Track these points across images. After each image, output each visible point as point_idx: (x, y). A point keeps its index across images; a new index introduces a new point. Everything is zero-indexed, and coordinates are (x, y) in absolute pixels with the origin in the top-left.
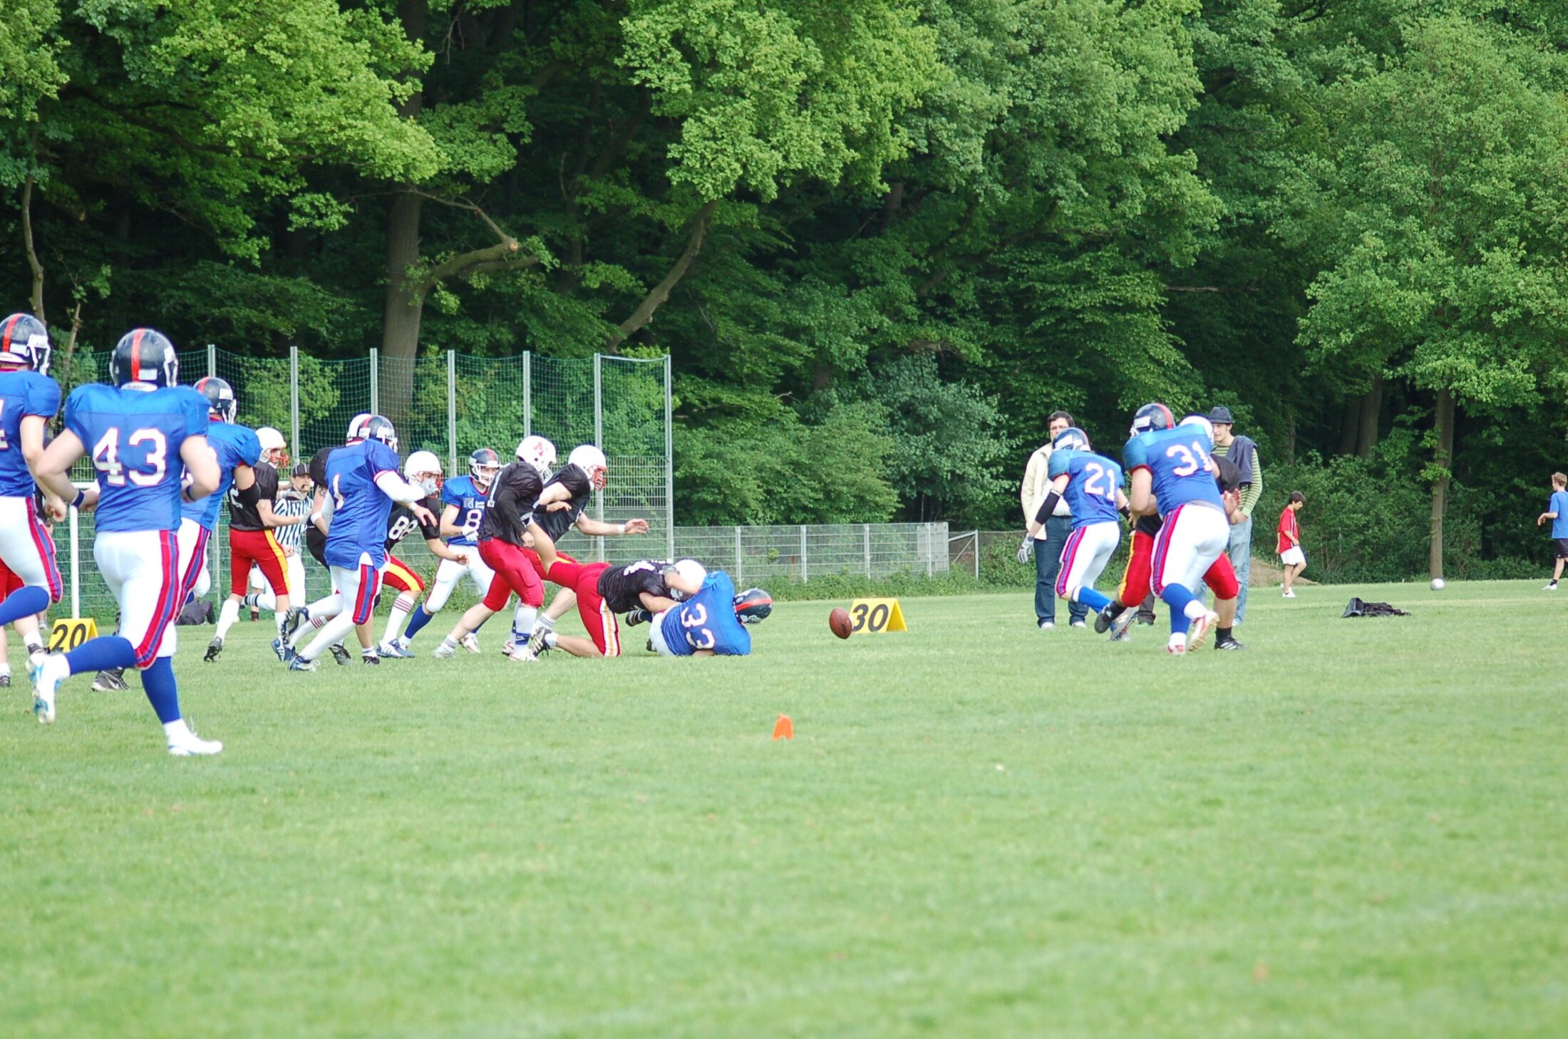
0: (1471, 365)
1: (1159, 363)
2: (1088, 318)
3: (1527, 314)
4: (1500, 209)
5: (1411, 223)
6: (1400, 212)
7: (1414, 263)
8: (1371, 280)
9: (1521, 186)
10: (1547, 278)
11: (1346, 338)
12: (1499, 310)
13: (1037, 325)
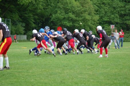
0: (67, 23)
1: (33, 21)
2: (27, 17)
3: (72, 19)
4: (69, 9)
5: (62, 10)
6: (61, 9)
7: (62, 14)
8: (58, 15)
9: (71, 7)
10: (74, 16)
11: (56, 20)
12: (70, 18)
13: (23, 17)
